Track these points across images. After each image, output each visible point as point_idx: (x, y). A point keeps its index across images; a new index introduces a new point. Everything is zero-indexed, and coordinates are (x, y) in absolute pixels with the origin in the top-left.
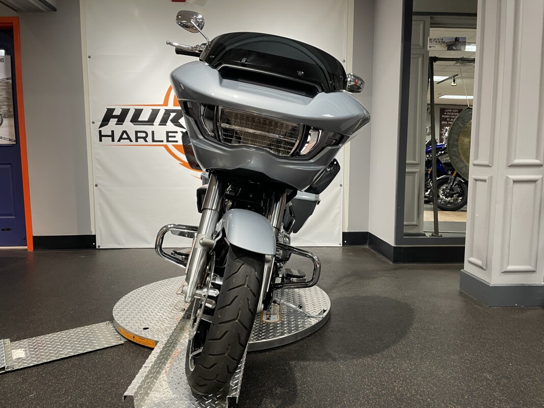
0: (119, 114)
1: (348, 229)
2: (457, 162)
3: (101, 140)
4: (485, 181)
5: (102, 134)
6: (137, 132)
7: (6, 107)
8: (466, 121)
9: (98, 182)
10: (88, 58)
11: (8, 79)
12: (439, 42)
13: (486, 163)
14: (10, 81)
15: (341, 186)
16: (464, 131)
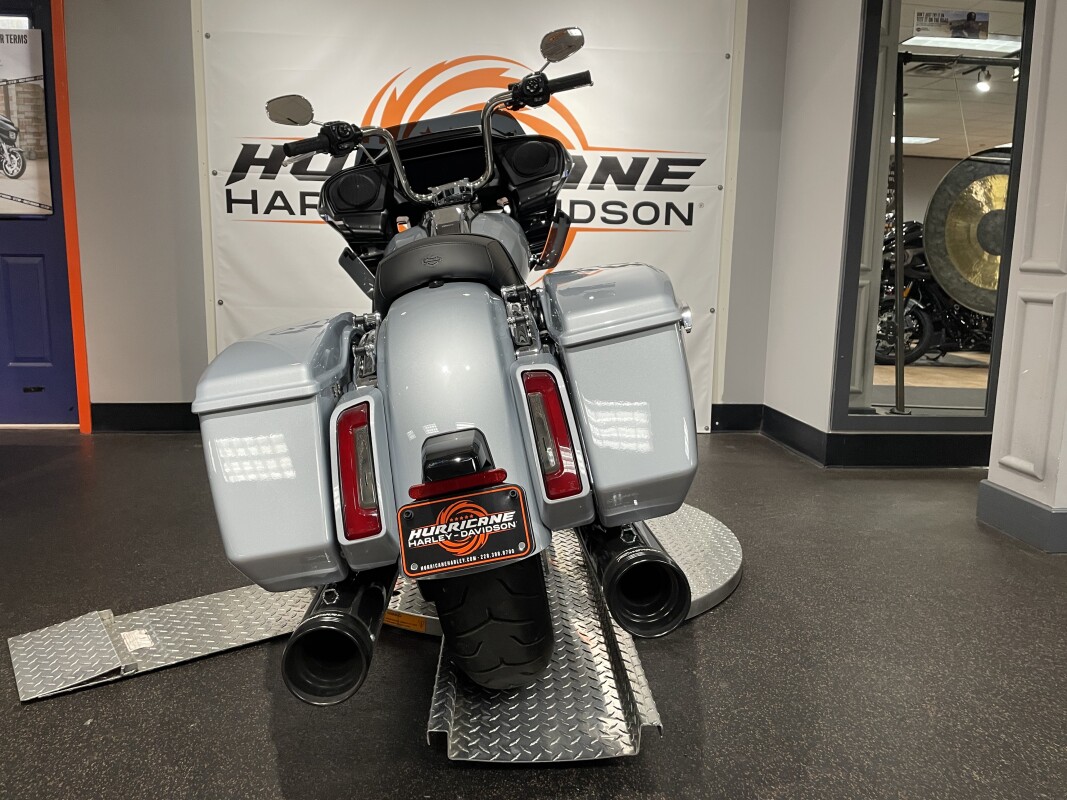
0: (267, 157)
1: (723, 399)
2: (941, 268)
3: (230, 210)
4: (1050, 302)
5: (233, 197)
6: (303, 195)
7: (31, 136)
8: (962, 185)
9: (224, 295)
10: (205, 39)
11: (36, 78)
12: (937, 21)
13: (1054, 266)
14: (41, 83)
15: (712, 311)
16: (957, 205)
